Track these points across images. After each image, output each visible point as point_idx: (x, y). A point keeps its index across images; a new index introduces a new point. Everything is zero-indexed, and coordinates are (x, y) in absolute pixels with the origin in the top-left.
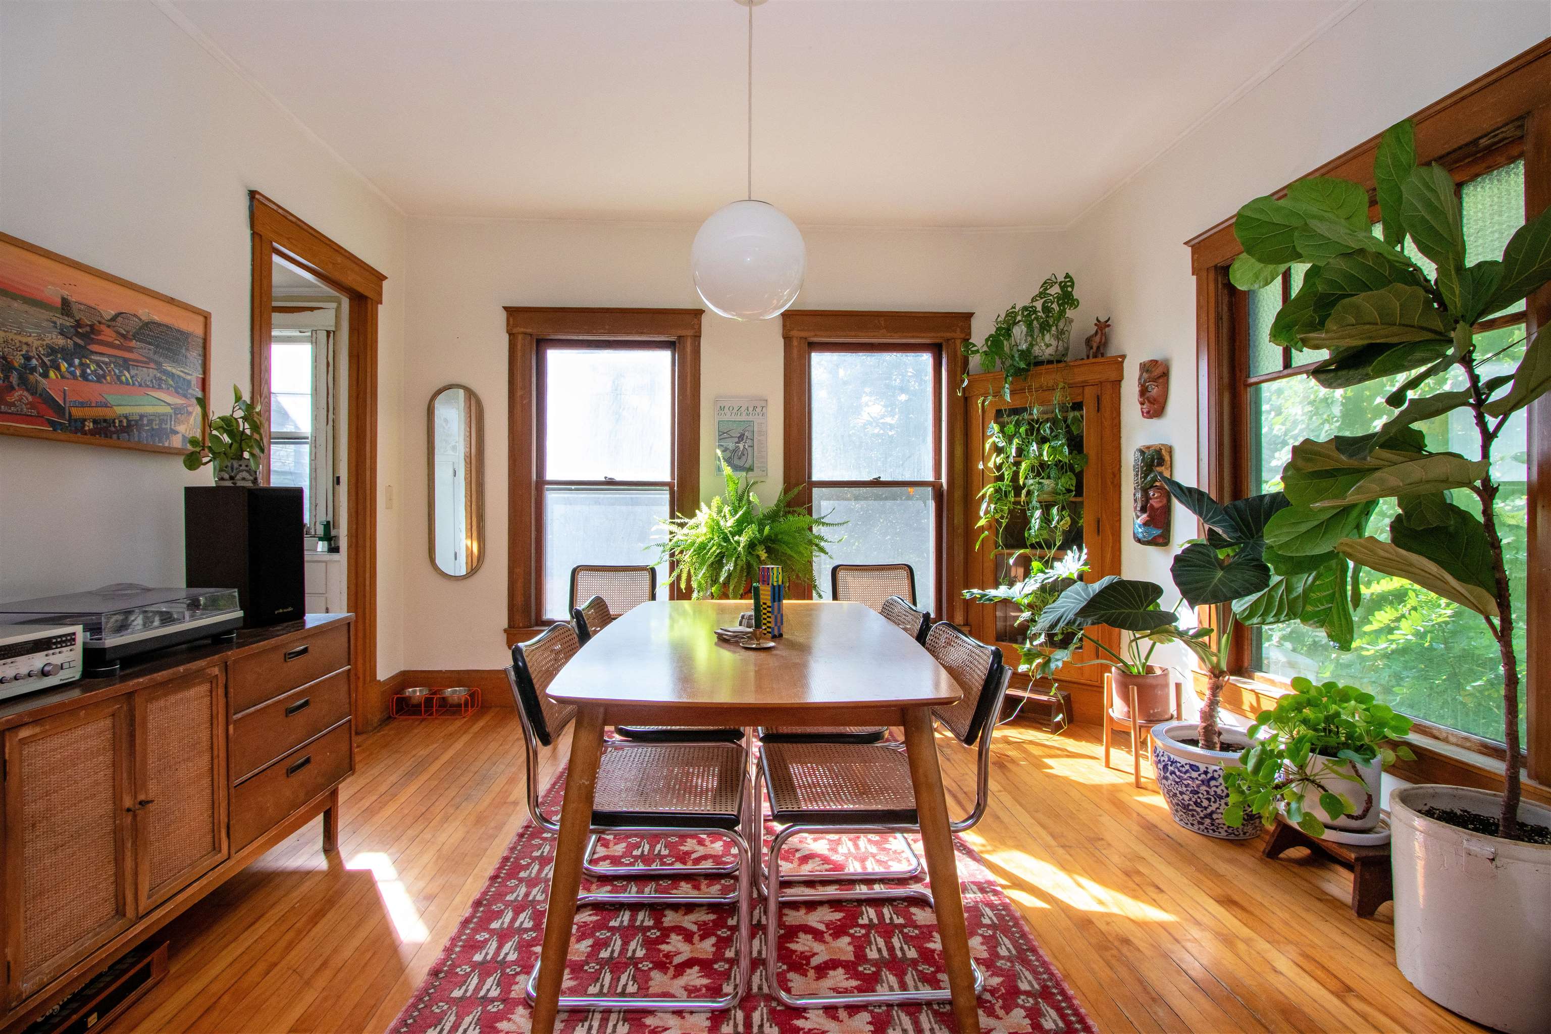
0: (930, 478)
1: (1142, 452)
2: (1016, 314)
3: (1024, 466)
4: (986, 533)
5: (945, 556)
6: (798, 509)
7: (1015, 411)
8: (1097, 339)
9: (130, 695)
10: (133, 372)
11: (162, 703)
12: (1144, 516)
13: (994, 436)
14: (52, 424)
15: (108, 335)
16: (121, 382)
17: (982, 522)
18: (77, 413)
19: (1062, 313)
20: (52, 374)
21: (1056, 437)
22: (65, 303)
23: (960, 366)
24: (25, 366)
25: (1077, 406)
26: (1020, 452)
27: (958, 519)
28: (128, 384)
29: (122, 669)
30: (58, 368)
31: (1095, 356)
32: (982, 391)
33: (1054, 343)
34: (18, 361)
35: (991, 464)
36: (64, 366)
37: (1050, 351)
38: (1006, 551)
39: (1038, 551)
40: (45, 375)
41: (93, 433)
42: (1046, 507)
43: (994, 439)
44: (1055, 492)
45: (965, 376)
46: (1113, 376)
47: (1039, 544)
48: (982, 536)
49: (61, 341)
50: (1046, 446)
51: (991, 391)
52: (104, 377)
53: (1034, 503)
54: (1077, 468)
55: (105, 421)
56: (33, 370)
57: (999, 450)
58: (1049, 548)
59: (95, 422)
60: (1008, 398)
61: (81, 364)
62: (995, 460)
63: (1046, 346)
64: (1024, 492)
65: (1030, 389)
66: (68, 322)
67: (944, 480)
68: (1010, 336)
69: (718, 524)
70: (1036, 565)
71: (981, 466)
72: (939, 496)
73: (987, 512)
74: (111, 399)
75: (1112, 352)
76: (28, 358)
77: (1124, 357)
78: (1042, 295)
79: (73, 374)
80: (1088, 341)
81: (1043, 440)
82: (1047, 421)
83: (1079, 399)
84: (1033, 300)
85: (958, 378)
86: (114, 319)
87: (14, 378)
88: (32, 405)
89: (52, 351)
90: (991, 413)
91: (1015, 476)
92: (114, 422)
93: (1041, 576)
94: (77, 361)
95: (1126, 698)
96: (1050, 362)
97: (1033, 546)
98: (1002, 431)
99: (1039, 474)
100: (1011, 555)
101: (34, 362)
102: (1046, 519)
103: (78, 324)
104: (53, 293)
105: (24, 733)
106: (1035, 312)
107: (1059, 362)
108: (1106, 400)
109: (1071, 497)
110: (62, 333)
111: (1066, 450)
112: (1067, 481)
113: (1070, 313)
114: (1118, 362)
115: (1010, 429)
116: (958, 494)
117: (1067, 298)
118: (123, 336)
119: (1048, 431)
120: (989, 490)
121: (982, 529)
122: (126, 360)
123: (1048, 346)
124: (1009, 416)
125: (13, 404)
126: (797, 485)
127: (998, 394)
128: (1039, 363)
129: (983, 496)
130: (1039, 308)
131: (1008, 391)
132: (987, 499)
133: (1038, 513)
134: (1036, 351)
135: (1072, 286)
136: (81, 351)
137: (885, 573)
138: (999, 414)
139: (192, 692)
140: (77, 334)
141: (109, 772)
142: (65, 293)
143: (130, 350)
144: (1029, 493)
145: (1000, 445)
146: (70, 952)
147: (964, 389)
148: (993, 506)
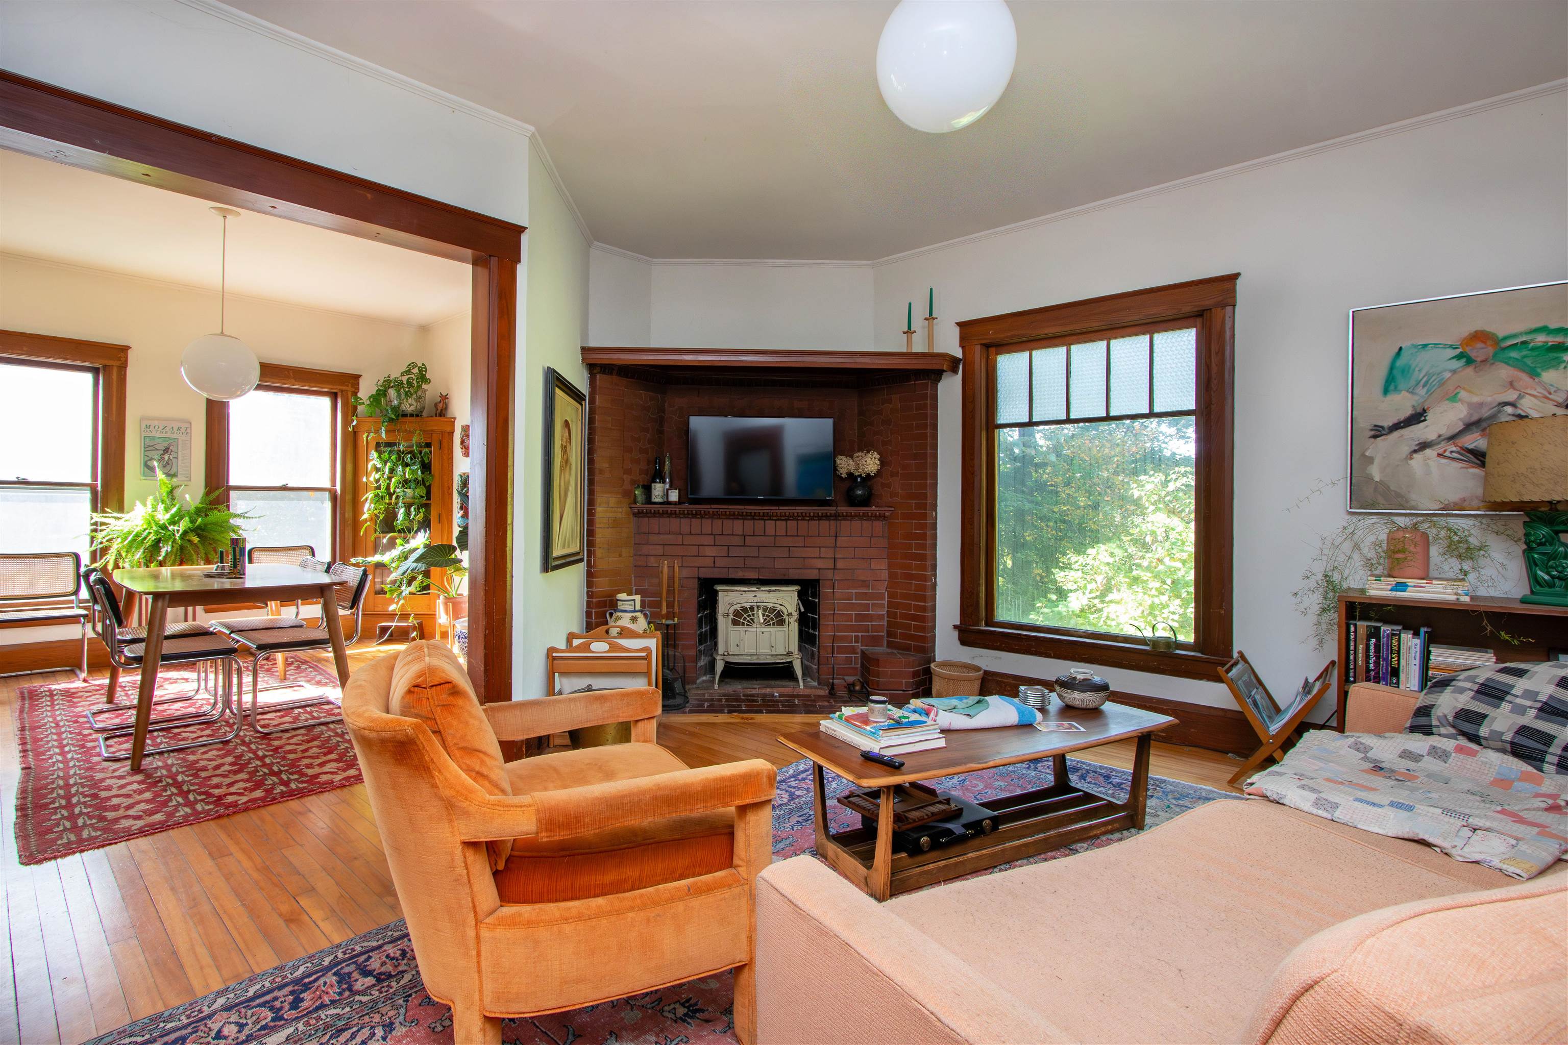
0: (328, 485)
1: (461, 476)
2: (389, 381)
3: (393, 480)
4: (368, 523)
5: (338, 539)
6: (220, 507)
7: (389, 444)
8: (441, 405)
12: (462, 512)
13: (374, 459)
17: (365, 516)
19: (419, 387)
21: (414, 464)
23: (351, 411)
25: (428, 445)
26: (392, 471)
27: (349, 515)
31: (440, 416)
32: (366, 428)
33: (415, 404)
35: (372, 479)
37: (412, 408)
38: (382, 535)
39: (403, 535)
42: (408, 507)
43: (374, 462)
44: (414, 498)
45: (354, 418)
46: (449, 429)
47: (403, 529)
48: (366, 525)
50: (407, 469)
51: (373, 430)
53: (400, 504)
54: (428, 484)
57: (378, 470)
58: (410, 532)
60: (384, 436)
62: (375, 476)
63: (409, 406)
64: (394, 497)
65: (399, 431)
67: (338, 488)
68: (386, 395)
69: (153, 516)
70: (399, 541)
71: (365, 480)
72: (334, 498)
73: (369, 510)
75: (449, 415)
77: (455, 418)
78: (408, 372)
80: (436, 405)
81: (407, 465)
82: (408, 453)
83: (429, 441)
84: (402, 375)
85: (349, 418)
90: (373, 445)
91: (388, 488)
93: (402, 548)
95: (447, 613)
96: (412, 415)
97: (399, 531)
98: (380, 457)
99: (403, 486)
100: (385, 537)
102: (408, 514)
106: (402, 383)
107: (417, 416)
108: (445, 444)
109: (424, 501)
111: (419, 472)
112: (421, 491)
113: (424, 386)
114: (452, 422)
115: (386, 456)
116: (349, 497)
117: (423, 378)
119: (409, 460)
120: (370, 495)
121: (366, 521)
123: (411, 405)
124: (385, 447)
126: (218, 488)
127: (377, 431)
128: (405, 415)
129: (366, 499)
130: (405, 382)
131: (384, 432)
132: (369, 501)
133: (402, 510)
134: (403, 407)
135: (426, 371)
137: (291, 552)
138: (378, 445)
144: (398, 497)
145: (379, 466)
147: (353, 426)
148: (373, 506)
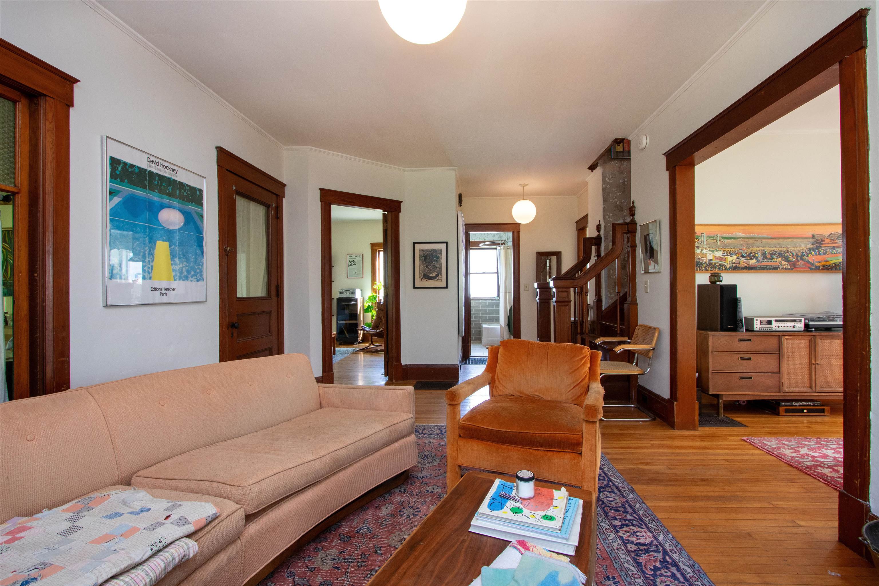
9: (815, 336)
10: (836, 250)
11: (825, 341)
14: (810, 268)
15: (827, 241)
16: (832, 254)
18: (817, 264)
20: (809, 255)
22: (813, 236)
24: (802, 255)
28: (835, 253)
29: (815, 330)
30: (811, 253)
34: (800, 254)
36: (813, 253)
40: (807, 256)
41: (822, 269)
49: (812, 246)
52: (826, 253)
55: (827, 265)
56: (804, 255)
59: (823, 266)
61: (818, 251)
66: (814, 240)
74: (828, 259)
76: (803, 253)
79: (816, 254)
86: (829, 236)
87: (799, 258)
88: (804, 265)
89: (809, 249)
92: (830, 265)
94: (817, 251)
101: (804, 253)
103: (817, 240)
104: (809, 234)
105: (786, 337)
110: (812, 244)
118: (833, 240)
122: (834, 247)
125: (799, 265)
136: (818, 248)
139: (836, 341)
140: (817, 243)
141: (808, 353)
142: (813, 233)
143: (835, 243)
146: (797, 389)
